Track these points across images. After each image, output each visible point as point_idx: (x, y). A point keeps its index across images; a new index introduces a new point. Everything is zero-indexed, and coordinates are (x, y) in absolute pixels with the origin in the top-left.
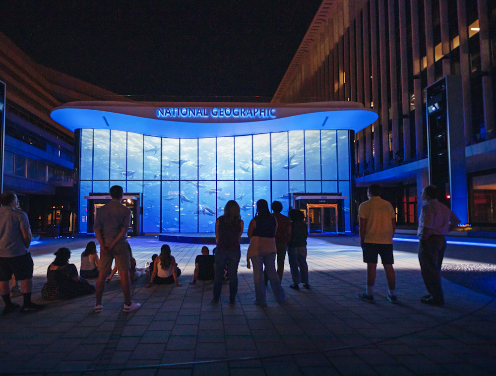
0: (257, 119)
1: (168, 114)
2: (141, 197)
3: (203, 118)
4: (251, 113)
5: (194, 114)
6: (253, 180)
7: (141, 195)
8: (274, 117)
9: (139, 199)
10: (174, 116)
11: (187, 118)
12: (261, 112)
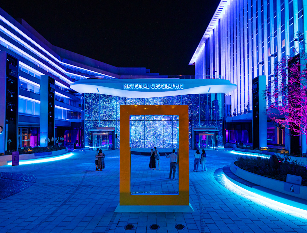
0: (174, 90)
1: (129, 87)
2: (115, 129)
3: (147, 89)
4: (171, 86)
5: (142, 87)
7: (115, 128)
9: (115, 130)
10: (132, 88)
11: (139, 89)
12: (176, 86)
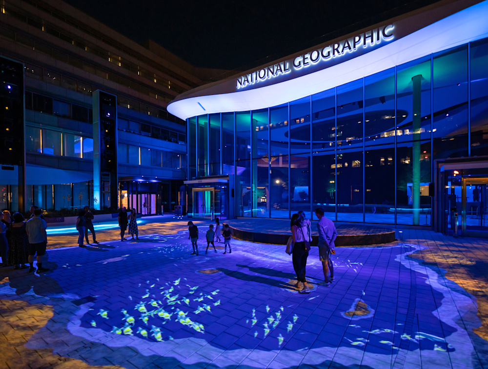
4: (349, 46)
5: (273, 73)
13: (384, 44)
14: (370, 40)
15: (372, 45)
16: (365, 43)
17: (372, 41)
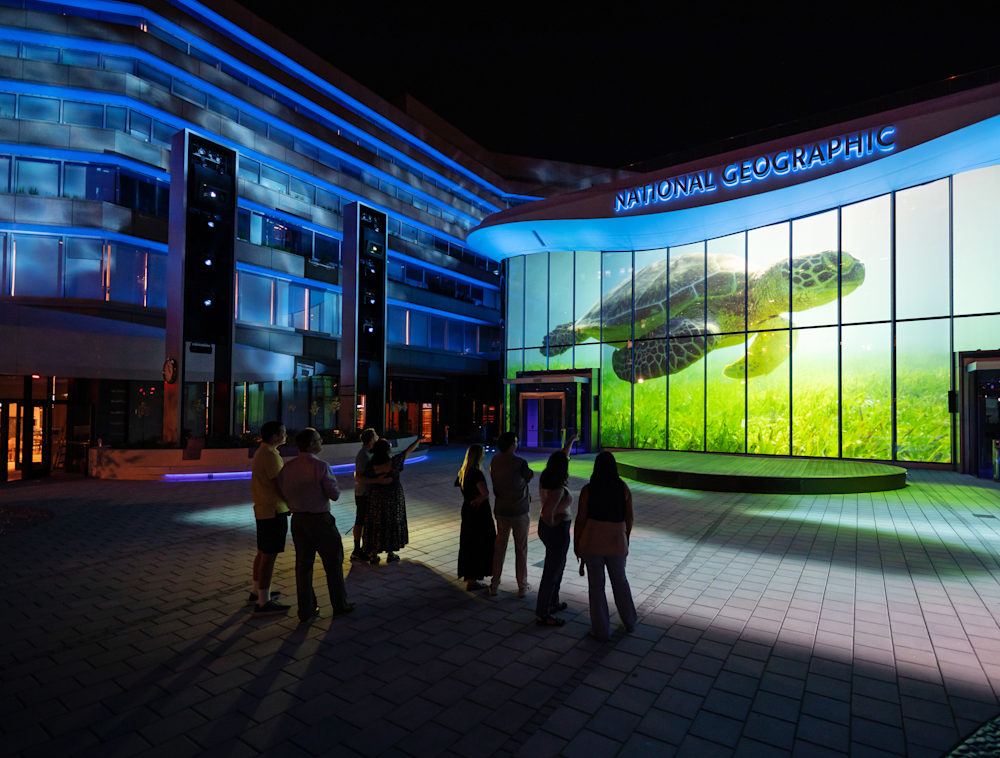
0: (840, 167)
1: (633, 203)
2: (596, 376)
3: (706, 194)
4: (821, 154)
6: (840, 325)
7: (597, 372)
8: (891, 148)
9: (590, 381)
12: (848, 145)
13: (878, 157)
14: (857, 148)
15: (859, 156)
16: (847, 153)
17: (860, 150)
